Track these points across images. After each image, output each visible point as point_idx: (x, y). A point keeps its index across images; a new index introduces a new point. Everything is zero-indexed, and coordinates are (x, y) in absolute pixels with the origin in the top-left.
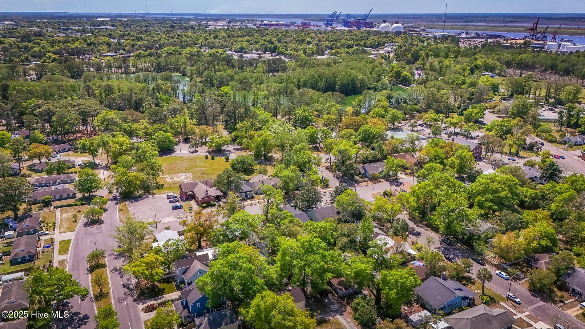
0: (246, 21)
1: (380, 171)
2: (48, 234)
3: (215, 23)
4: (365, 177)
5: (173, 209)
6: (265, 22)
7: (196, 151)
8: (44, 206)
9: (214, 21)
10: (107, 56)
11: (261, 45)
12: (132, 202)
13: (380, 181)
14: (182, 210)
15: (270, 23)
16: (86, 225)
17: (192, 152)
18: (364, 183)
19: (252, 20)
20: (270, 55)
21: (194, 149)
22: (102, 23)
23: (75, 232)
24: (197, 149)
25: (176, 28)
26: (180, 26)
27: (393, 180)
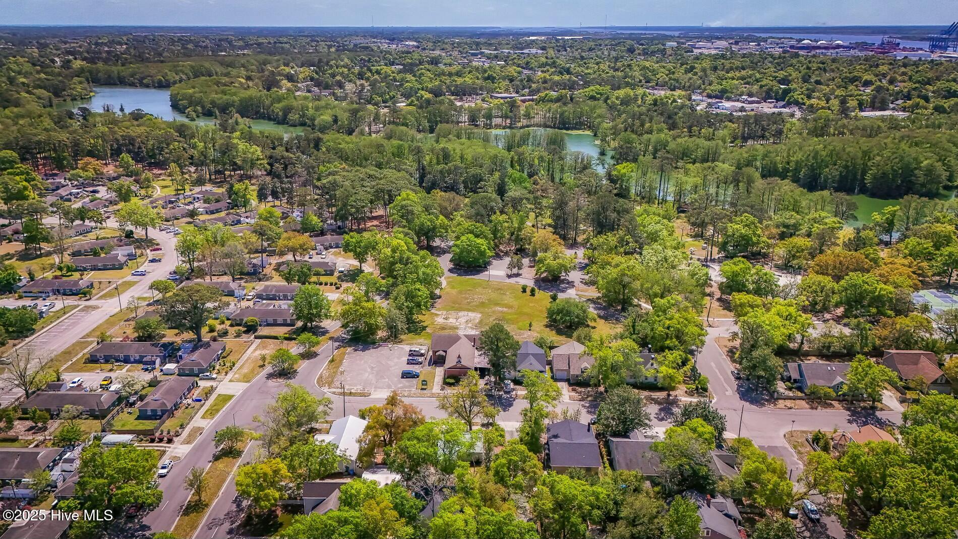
0: (769, 41)
1: (835, 383)
2: (214, 379)
3: (709, 44)
4: (800, 389)
5: (402, 377)
6: (806, 42)
7: (518, 275)
8: (245, 332)
9: (709, 41)
10: (498, 98)
11: (761, 87)
12: (356, 350)
13: (831, 405)
14: (414, 381)
15: (814, 44)
16: (270, 376)
17: (509, 276)
18: (789, 403)
19: (780, 39)
20: (772, 105)
21: (515, 271)
22: (530, 45)
23: (248, 385)
24: (520, 272)
25: (637, 52)
26: (644, 49)
27: (864, 408)
